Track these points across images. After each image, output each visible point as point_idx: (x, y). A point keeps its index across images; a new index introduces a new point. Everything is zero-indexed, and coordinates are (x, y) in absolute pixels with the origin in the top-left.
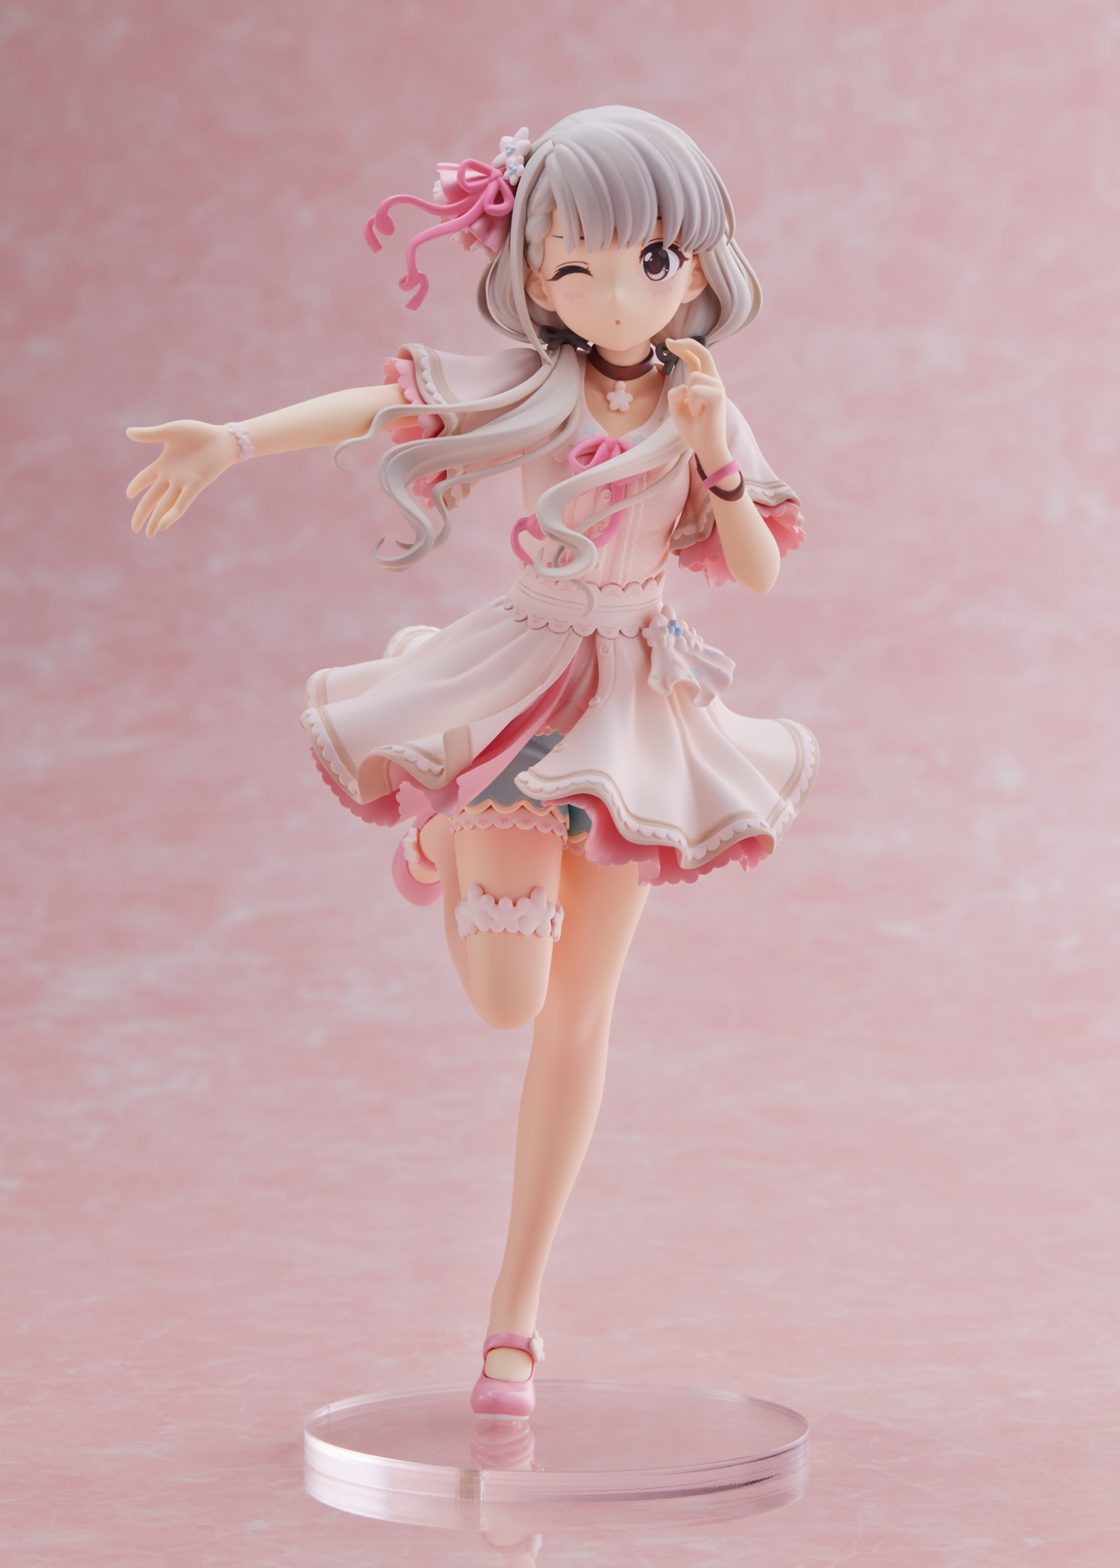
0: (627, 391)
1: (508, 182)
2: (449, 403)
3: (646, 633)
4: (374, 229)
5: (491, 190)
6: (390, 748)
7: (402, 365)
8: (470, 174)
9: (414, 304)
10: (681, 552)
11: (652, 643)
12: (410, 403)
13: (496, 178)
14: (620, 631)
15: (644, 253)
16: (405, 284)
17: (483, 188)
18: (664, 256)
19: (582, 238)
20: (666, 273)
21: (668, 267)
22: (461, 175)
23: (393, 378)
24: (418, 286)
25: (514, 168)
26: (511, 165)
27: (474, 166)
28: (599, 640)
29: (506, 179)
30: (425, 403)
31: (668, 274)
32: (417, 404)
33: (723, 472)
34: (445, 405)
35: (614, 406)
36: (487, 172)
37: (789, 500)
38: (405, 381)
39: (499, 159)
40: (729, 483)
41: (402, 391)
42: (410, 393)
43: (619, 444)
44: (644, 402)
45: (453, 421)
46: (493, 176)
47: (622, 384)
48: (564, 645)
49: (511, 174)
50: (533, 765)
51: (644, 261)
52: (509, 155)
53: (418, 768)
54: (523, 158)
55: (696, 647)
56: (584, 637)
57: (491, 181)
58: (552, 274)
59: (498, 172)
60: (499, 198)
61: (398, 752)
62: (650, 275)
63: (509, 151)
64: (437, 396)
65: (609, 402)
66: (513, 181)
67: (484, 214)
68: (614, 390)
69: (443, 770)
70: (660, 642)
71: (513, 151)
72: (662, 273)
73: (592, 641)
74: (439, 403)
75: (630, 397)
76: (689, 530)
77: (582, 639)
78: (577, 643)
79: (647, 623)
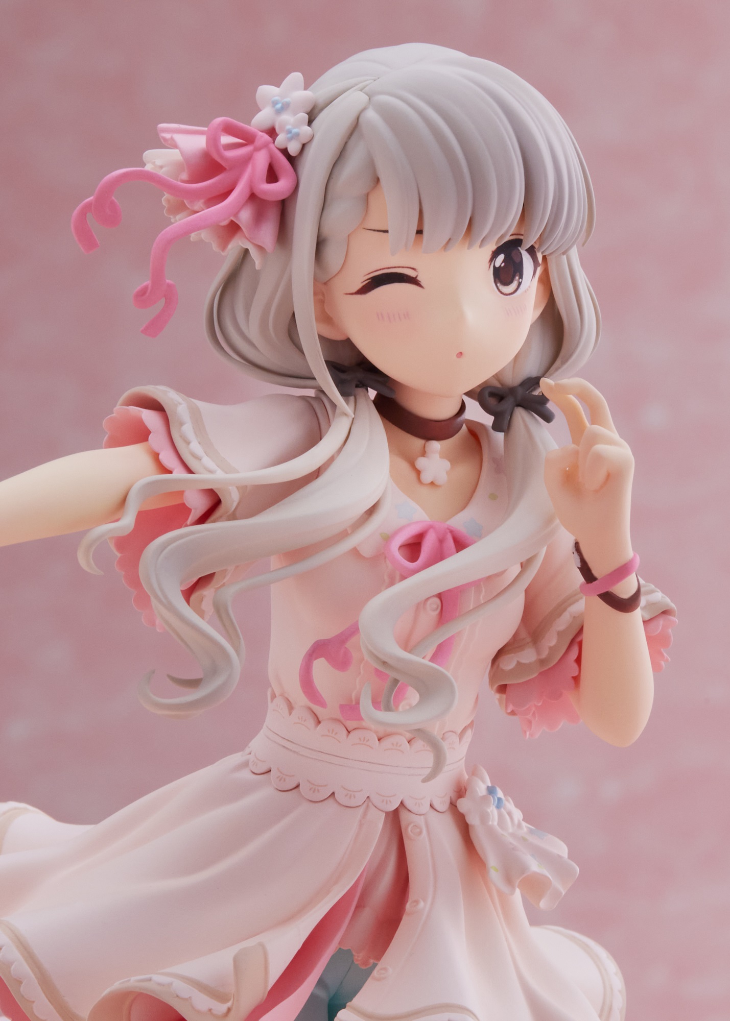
0: (444, 456)
1: (285, 152)
2: (226, 473)
3: (464, 805)
4: (90, 218)
5: (261, 162)
6: (150, 980)
7: (149, 417)
8: (226, 139)
9: (154, 328)
10: (508, 689)
11: (473, 820)
12: (171, 472)
13: (266, 146)
14: (431, 806)
15: (495, 254)
16: (142, 297)
17: (247, 159)
18: (517, 260)
19: (420, 232)
20: (520, 284)
21: (521, 277)
22: (213, 140)
23: (141, 435)
24: (161, 303)
25: (295, 130)
26: (288, 127)
27: (229, 129)
28: (404, 817)
29: (282, 147)
30: (190, 471)
31: (522, 286)
32: (179, 474)
33: (622, 571)
34: (220, 475)
35: (427, 477)
36: (248, 138)
37: (665, 612)
38: (157, 439)
39: (263, 118)
40: (625, 589)
41: (156, 456)
42: (168, 459)
43: (451, 532)
44: (465, 470)
45: (231, 499)
46: (258, 143)
47: (435, 446)
48: (361, 825)
49: (290, 139)
50: (351, 1000)
51: (494, 266)
52: (279, 112)
53: (193, 1008)
54: (307, 116)
55: (519, 826)
56: (387, 813)
57: (257, 149)
58: (359, 286)
59: (266, 137)
60: (272, 176)
61: (159, 984)
62: (502, 288)
63: (279, 106)
64: (207, 461)
65: (418, 472)
66: (293, 149)
67: (253, 197)
68: (424, 453)
69: (229, 1010)
70: (484, 818)
71: (285, 107)
72: (514, 285)
73: (395, 818)
74: (211, 472)
75: (447, 464)
76: (528, 656)
77: (383, 815)
78: (379, 822)
79: (461, 791)
